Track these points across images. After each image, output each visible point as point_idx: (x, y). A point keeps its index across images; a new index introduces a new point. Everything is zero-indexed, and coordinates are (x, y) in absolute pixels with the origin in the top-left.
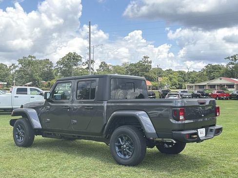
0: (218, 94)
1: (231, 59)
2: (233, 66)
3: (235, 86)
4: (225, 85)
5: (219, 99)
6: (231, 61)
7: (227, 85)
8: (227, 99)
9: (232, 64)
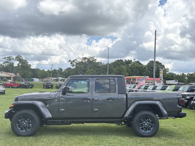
0: (11, 84)
1: (7, 59)
2: (8, 64)
3: (12, 78)
4: (4, 77)
5: (12, 88)
6: (7, 61)
7: (6, 77)
8: (17, 88)
9: (7, 62)
